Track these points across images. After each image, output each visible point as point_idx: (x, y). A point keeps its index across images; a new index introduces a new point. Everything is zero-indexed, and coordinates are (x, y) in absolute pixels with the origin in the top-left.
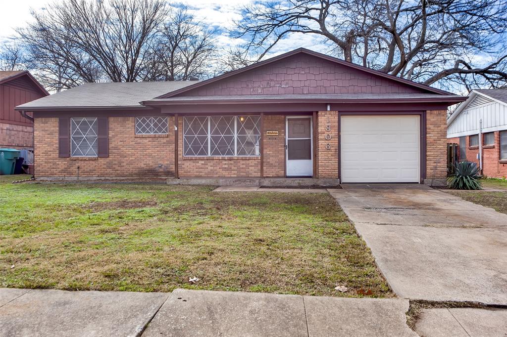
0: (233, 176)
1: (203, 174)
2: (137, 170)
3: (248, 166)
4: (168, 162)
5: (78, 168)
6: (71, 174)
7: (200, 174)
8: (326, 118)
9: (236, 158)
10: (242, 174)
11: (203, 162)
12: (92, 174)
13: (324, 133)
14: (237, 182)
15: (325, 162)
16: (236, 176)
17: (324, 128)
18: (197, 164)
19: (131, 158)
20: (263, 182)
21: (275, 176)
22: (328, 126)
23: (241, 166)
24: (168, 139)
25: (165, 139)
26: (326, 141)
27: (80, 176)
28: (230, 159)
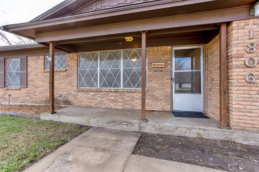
0: (119, 108)
1: (93, 105)
2: (45, 98)
3: (133, 99)
4: (67, 93)
5: (10, 95)
6: (5, 100)
7: (91, 104)
8: (247, 31)
9: (121, 91)
10: (127, 106)
11: (93, 93)
12: (18, 100)
13: (242, 57)
14: (111, 124)
15: (245, 103)
16: (121, 108)
17: (242, 48)
18: (88, 95)
19: (41, 89)
20: (145, 127)
21: (161, 110)
22: (252, 44)
23: (127, 99)
24: (66, 73)
25: (64, 73)
26: (247, 70)
27: (10, 102)
28: (117, 92)
